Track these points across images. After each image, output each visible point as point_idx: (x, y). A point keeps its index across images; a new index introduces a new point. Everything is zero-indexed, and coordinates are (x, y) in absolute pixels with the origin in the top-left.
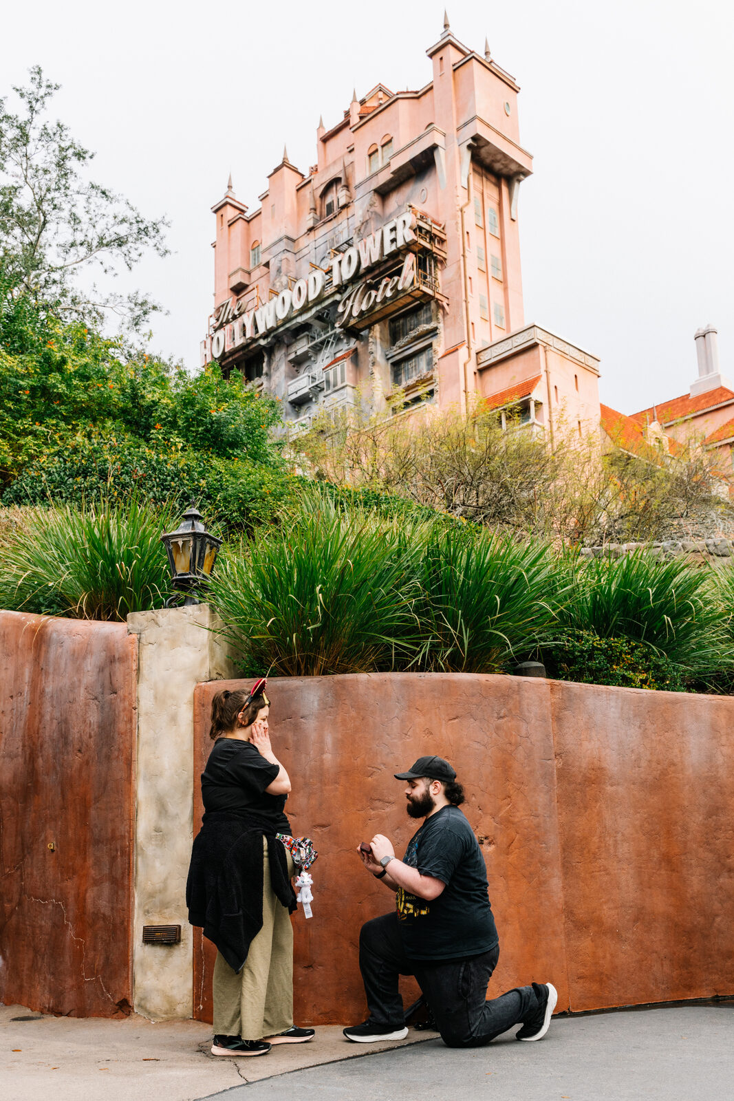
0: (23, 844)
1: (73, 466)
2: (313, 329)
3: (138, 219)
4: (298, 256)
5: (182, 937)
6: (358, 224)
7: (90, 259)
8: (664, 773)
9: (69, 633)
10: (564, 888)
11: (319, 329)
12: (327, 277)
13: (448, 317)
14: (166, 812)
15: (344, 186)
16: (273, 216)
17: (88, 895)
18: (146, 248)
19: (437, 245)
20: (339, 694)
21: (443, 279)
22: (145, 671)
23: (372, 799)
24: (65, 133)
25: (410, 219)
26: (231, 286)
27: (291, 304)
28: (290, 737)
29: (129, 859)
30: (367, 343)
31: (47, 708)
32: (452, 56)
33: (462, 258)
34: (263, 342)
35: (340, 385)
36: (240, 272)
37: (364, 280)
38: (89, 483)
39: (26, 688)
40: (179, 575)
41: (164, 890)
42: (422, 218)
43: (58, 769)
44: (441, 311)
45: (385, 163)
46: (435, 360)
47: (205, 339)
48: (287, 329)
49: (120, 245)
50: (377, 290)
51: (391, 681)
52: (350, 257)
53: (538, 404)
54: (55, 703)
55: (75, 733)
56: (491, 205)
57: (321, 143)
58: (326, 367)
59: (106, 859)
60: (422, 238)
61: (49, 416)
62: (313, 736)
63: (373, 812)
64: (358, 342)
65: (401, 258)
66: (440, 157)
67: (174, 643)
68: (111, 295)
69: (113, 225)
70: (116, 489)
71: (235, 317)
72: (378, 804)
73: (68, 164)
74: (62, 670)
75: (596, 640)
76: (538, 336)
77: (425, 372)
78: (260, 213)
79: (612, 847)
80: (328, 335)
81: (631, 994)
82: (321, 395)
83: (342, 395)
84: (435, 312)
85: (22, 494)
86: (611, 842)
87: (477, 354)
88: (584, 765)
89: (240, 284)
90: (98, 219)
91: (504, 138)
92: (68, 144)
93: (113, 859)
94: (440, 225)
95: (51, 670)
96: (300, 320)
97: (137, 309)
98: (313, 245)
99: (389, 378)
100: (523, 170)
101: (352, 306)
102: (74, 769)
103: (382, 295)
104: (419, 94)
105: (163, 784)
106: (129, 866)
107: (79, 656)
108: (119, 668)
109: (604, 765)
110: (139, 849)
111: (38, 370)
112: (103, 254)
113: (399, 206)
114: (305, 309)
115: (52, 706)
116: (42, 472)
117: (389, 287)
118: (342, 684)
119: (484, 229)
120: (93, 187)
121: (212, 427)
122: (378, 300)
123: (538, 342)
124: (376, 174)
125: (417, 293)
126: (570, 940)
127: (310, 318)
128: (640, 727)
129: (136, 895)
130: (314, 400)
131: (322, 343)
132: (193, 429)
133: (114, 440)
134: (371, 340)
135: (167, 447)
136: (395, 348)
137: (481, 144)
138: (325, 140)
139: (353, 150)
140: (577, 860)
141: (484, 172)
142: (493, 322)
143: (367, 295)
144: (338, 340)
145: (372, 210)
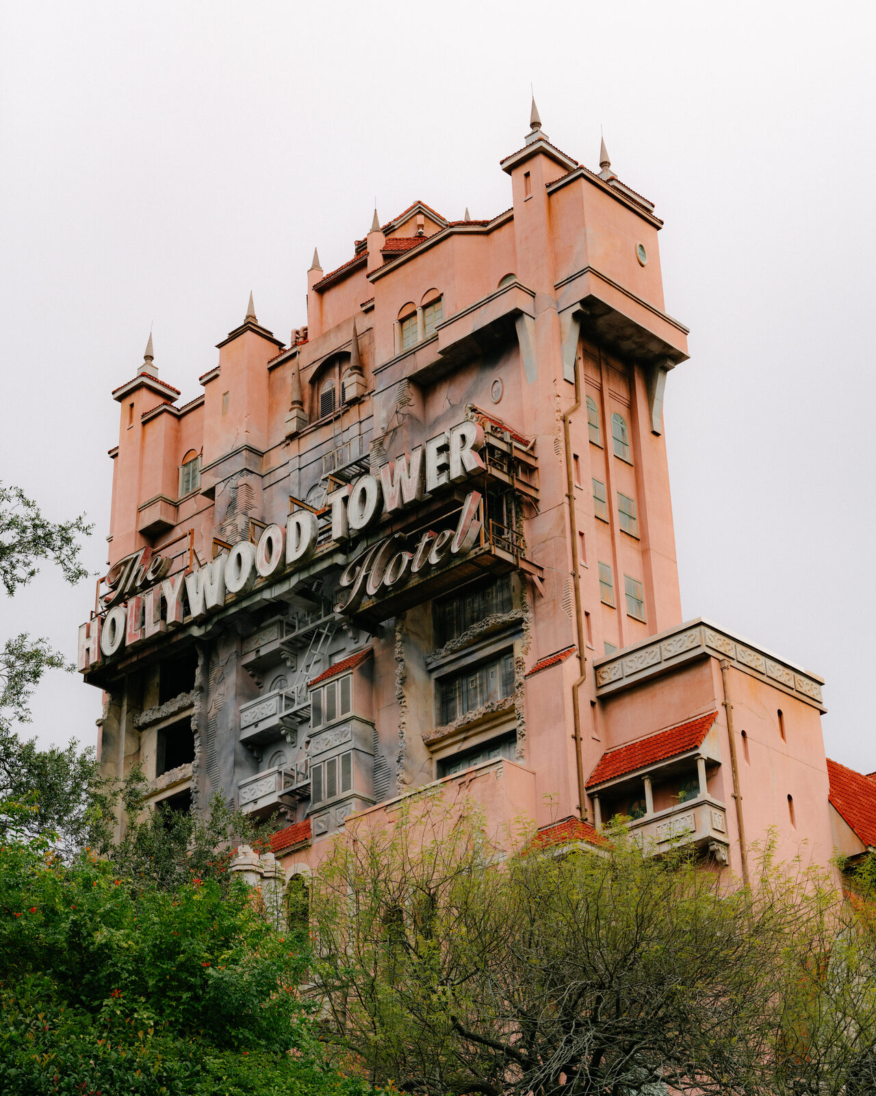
2: (291, 611)
3: (37, 522)
6: (378, 433)
11: (302, 612)
12: (322, 522)
13: (543, 601)
15: (355, 367)
16: (224, 413)
19: (521, 477)
21: (532, 538)
25: (473, 432)
26: (141, 527)
27: (254, 568)
30: (391, 643)
32: (546, 172)
33: (566, 500)
34: (196, 632)
35: (339, 717)
36: (160, 504)
37: (388, 532)
42: (493, 430)
45: (429, 336)
46: (519, 678)
47: (88, 621)
48: (245, 610)
50: (413, 550)
52: (364, 490)
53: (712, 766)
56: (615, 409)
57: (314, 294)
58: (315, 682)
60: (494, 465)
64: (373, 640)
65: (456, 499)
66: (527, 330)
71: (146, 585)
76: (709, 641)
77: (499, 697)
78: (203, 403)
80: (319, 622)
82: (304, 733)
83: (344, 734)
84: (517, 591)
87: (597, 668)
89: (159, 524)
91: (638, 301)
94: (526, 443)
96: (267, 595)
98: (295, 463)
99: (432, 707)
100: (671, 352)
101: (366, 578)
103: (421, 561)
104: (490, 227)
113: (452, 406)
114: (278, 577)
117: (435, 547)
119: (605, 449)
122: (415, 569)
123: (709, 652)
124: (413, 352)
125: (486, 561)
127: (289, 592)
130: (289, 739)
131: (308, 635)
134: (398, 636)
136: (443, 652)
137: (598, 311)
138: (321, 289)
139: (372, 308)
141: (603, 354)
142: (624, 610)
143: (394, 560)
144: (337, 631)
145: (404, 410)
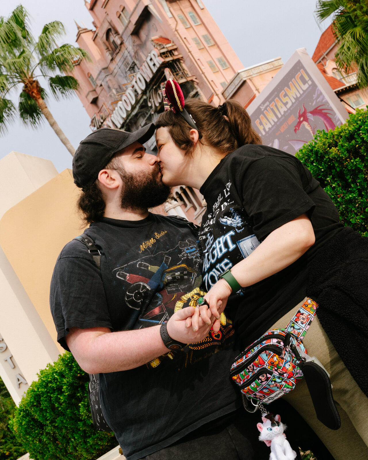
4: (114, 74)
6: (133, 54)
12: (134, 89)
13: (199, 84)
19: (175, 54)
21: (187, 67)
25: (155, 52)
26: (90, 102)
27: (126, 109)
33: (189, 54)
36: (90, 94)
37: (152, 86)
42: (160, 47)
44: (195, 83)
48: (131, 119)
52: (139, 78)
57: (90, 11)
60: (166, 57)
65: (162, 70)
66: (152, 9)
71: (102, 123)
84: (192, 85)
87: (223, 94)
89: (94, 98)
94: (170, 42)
101: (154, 102)
114: (133, 108)
127: (138, 110)
142: (222, 69)
143: (158, 94)
145: (136, 44)
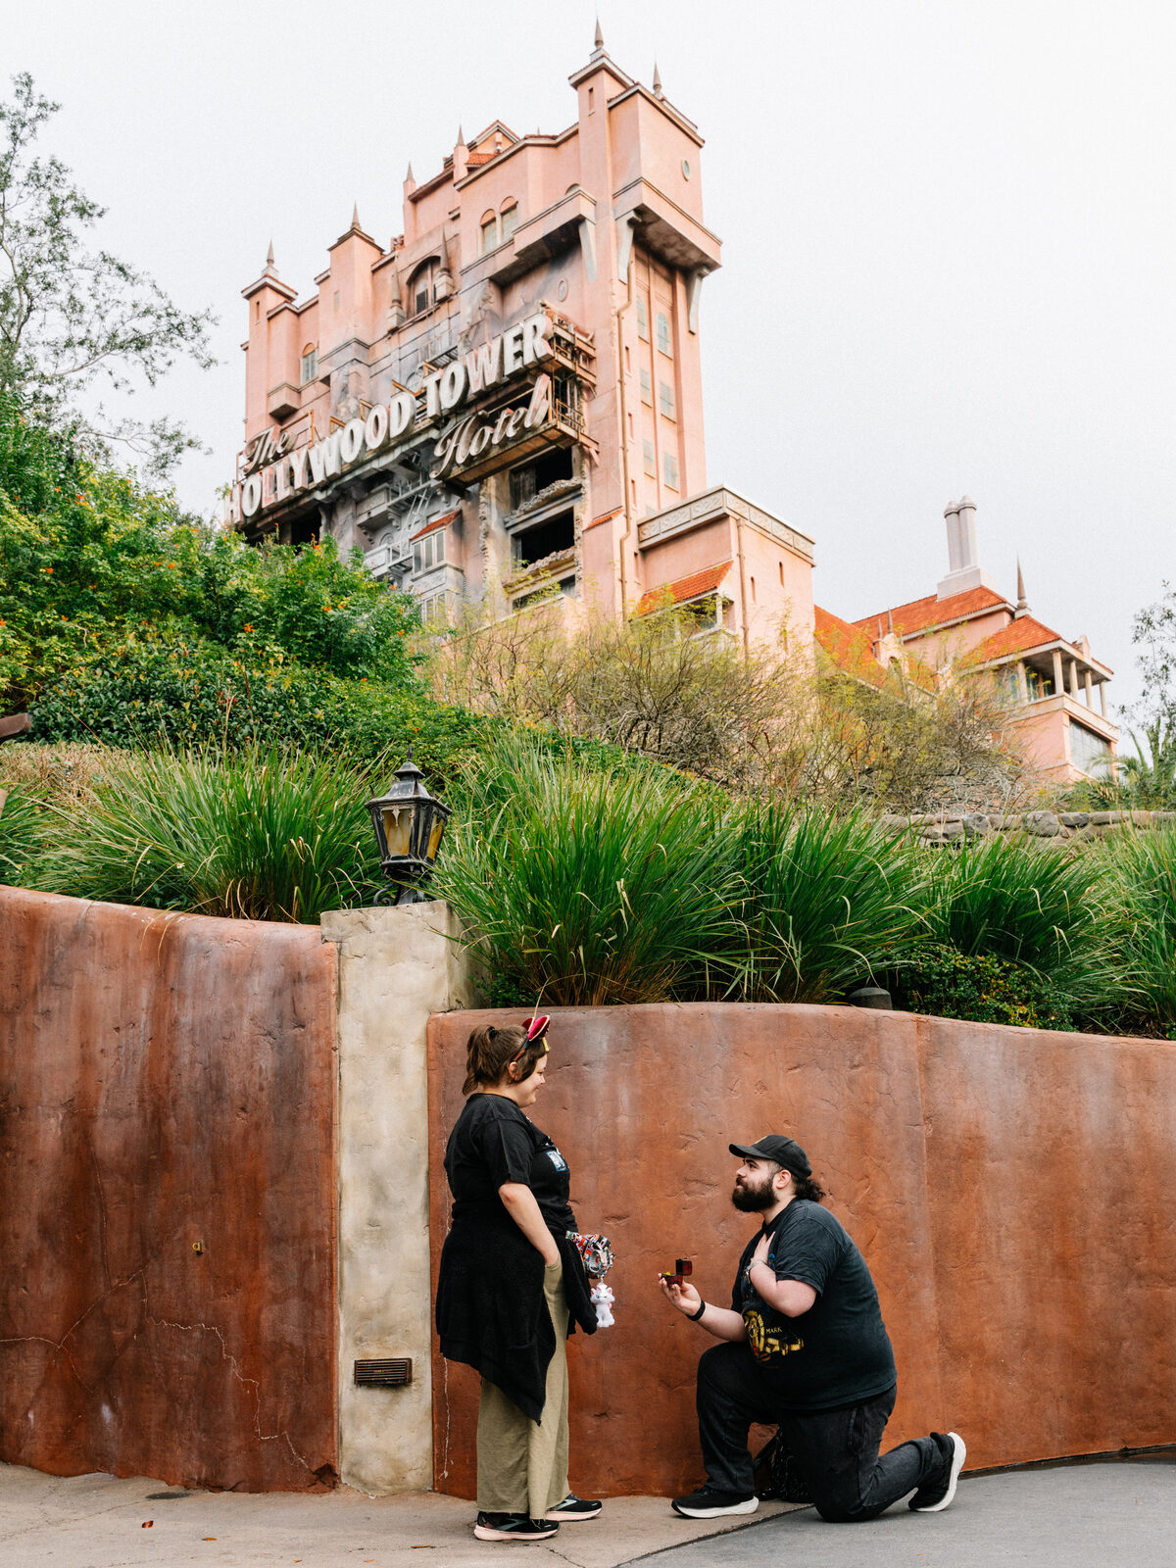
0: (143, 1244)
1: (124, 683)
2: (396, 480)
4: (375, 368)
5: (414, 1376)
6: (465, 327)
7: (95, 366)
8: (1057, 1144)
9: (219, 938)
10: (937, 1302)
11: (404, 480)
12: (418, 404)
13: (597, 469)
14: (386, 1198)
15: (445, 269)
16: (336, 310)
17: (263, 1317)
18: (180, 354)
19: (582, 364)
20: (637, 1031)
21: (590, 417)
22: (348, 995)
23: (687, 1180)
24: (64, 176)
25: (544, 324)
26: (272, 410)
27: (364, 442)
28: (570, 1092)
29: (331, 1265)
30: (477, 504)
31: (185, 1049)
32: (607, 88)
33: (618, 385)
34: (319, 496)
35: (435, 565)
36: (285, 390)
37: (473, 410)
38: (153, 711)
39: (144, 1017)
40: (394, 859)
41: (385, 1308)
42: (561, 324)
43: (206, 1134)
44: (587, 461)
45: (506, 240)
46: (578, 533)
47: (231, 487)
48: (357, 478)
49: (139, 348)
50: (494, 426)
51: (710, 1015)
52: (453, 375)
53: (727, 603)
54: (197, 1038)
55: (234, 1082)
56: (661, 309)
57: (408, 204)
58: (416, 537)
59: (293, 1266)
60: (561, 352)
61: (80, 606)
62: (602, 1091)
63: (688, 1198)
64: (462, 502)
65: (529, 380)
66: (588, 235)
67: (393, 956)
68: (124, 421)
69: (131, 318)
70: (193, 720)
71: (277, 457)
72: (695, 1186)
73: (65, 223)
74: (209, 992)
75: (957, 959)
76: (729, 504)
78: (317, 302)
79: (994, 1246)
80: (418, 489)
81: (1020, 1450)
82: (407, 578)
83: (439, 578)
84: (577, 463)
85: (50, 723)
86: (993, 1239)
87: (639, 526)
88: (958, 1133)
89: (285, 406)
90: (108, 307)
91: (682, 212)
92: (66, 193)
93: (305, 1266)
94: (586, 336)
95: (189, 992)
96: (377, 465)
97: (163, 444)
98: (396, 355)
99: (509, 557)
100: (707, 261)
101: (456, 448)
102: (233, 1136)
103: (501, 433)
104: (558, 140)
105: (381, 1157)
106: (332, 1276)
107: (237, 972)
108: (307, 991)
109: (984, 1133)
110: (345, 1250)
111: (65, 538)
112: (114, 360)
113: (526, 304)
114: (384, 450)
115: (193, 1043)
116: (78, 690)
117: (512, 423)
118: (642, 1018)
119: (651, 344)
120: (105, 260)
121: (327, 631)
122: (495, 441)
123: (729, 512)
124: (493, 255)
125: (553, 434)
126: (945, 1374)
127: (392, 462)
128: (1026, 1081)
129: (341, 1316)
131: (409, 500)
132: (298, 634)
133: (183, 645)
134: (482, 499)
135: (262, 659)
136: (518, 513)
137: (648, 219)
138: (416, 199)
139: (458, 216)
140: (953, 1264)
141: (651, 260)
142: (662, 481)
143: (478, 433)
144: (433, 497)
145: (486, 307)
